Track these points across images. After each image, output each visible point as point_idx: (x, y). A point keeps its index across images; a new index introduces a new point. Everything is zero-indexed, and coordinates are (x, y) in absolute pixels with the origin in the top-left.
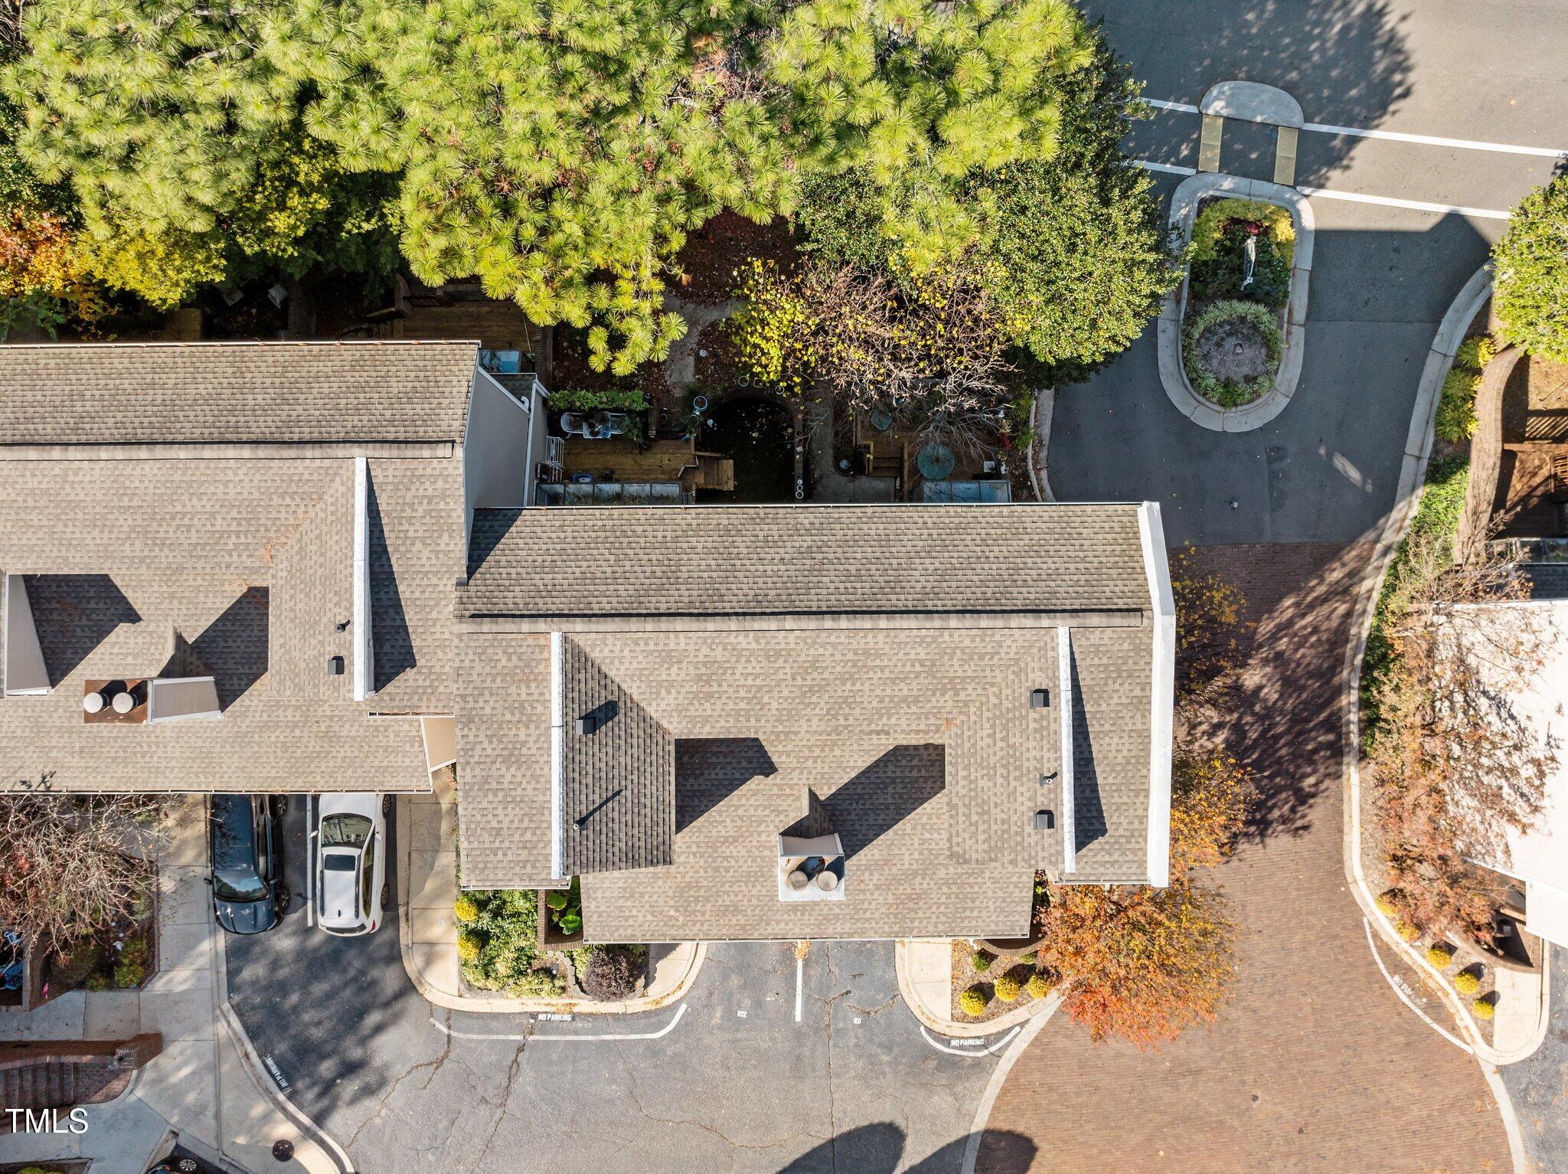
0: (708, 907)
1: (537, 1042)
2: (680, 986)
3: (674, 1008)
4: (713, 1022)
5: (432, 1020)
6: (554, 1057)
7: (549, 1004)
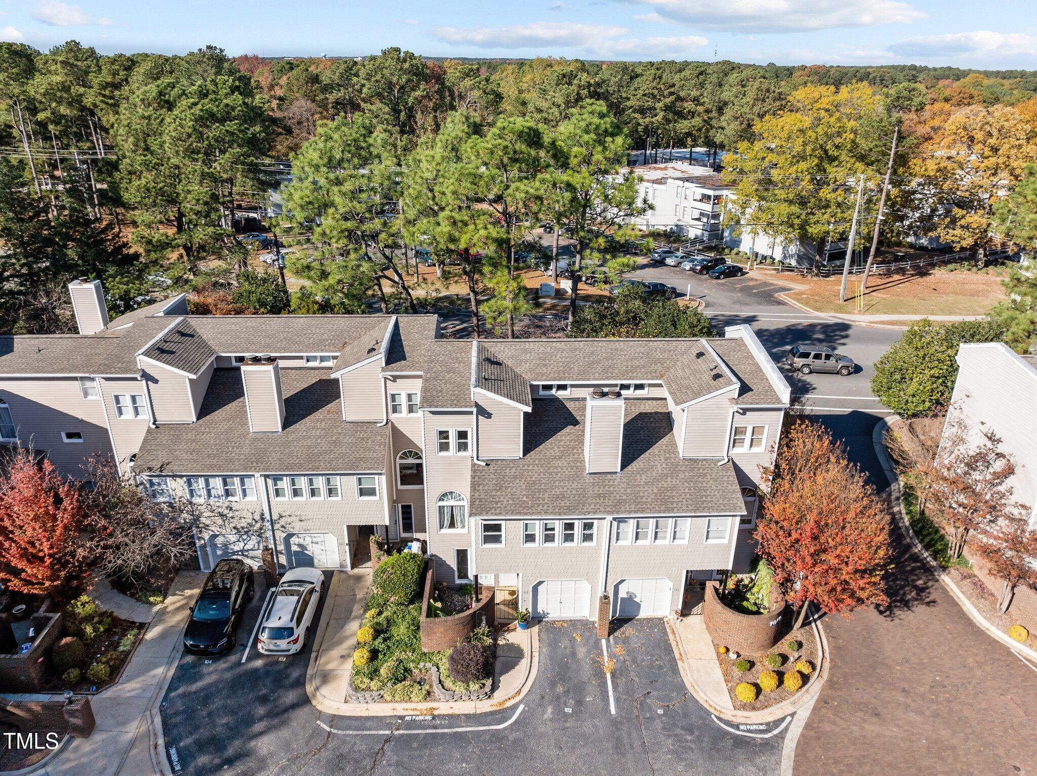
0: (547, 495)
1: (402, 735)
2: (519, 692)
3: (514, 708)
4: (546, 716)
5: (318, 722)
6: (415, 745)
7: (415, 709)
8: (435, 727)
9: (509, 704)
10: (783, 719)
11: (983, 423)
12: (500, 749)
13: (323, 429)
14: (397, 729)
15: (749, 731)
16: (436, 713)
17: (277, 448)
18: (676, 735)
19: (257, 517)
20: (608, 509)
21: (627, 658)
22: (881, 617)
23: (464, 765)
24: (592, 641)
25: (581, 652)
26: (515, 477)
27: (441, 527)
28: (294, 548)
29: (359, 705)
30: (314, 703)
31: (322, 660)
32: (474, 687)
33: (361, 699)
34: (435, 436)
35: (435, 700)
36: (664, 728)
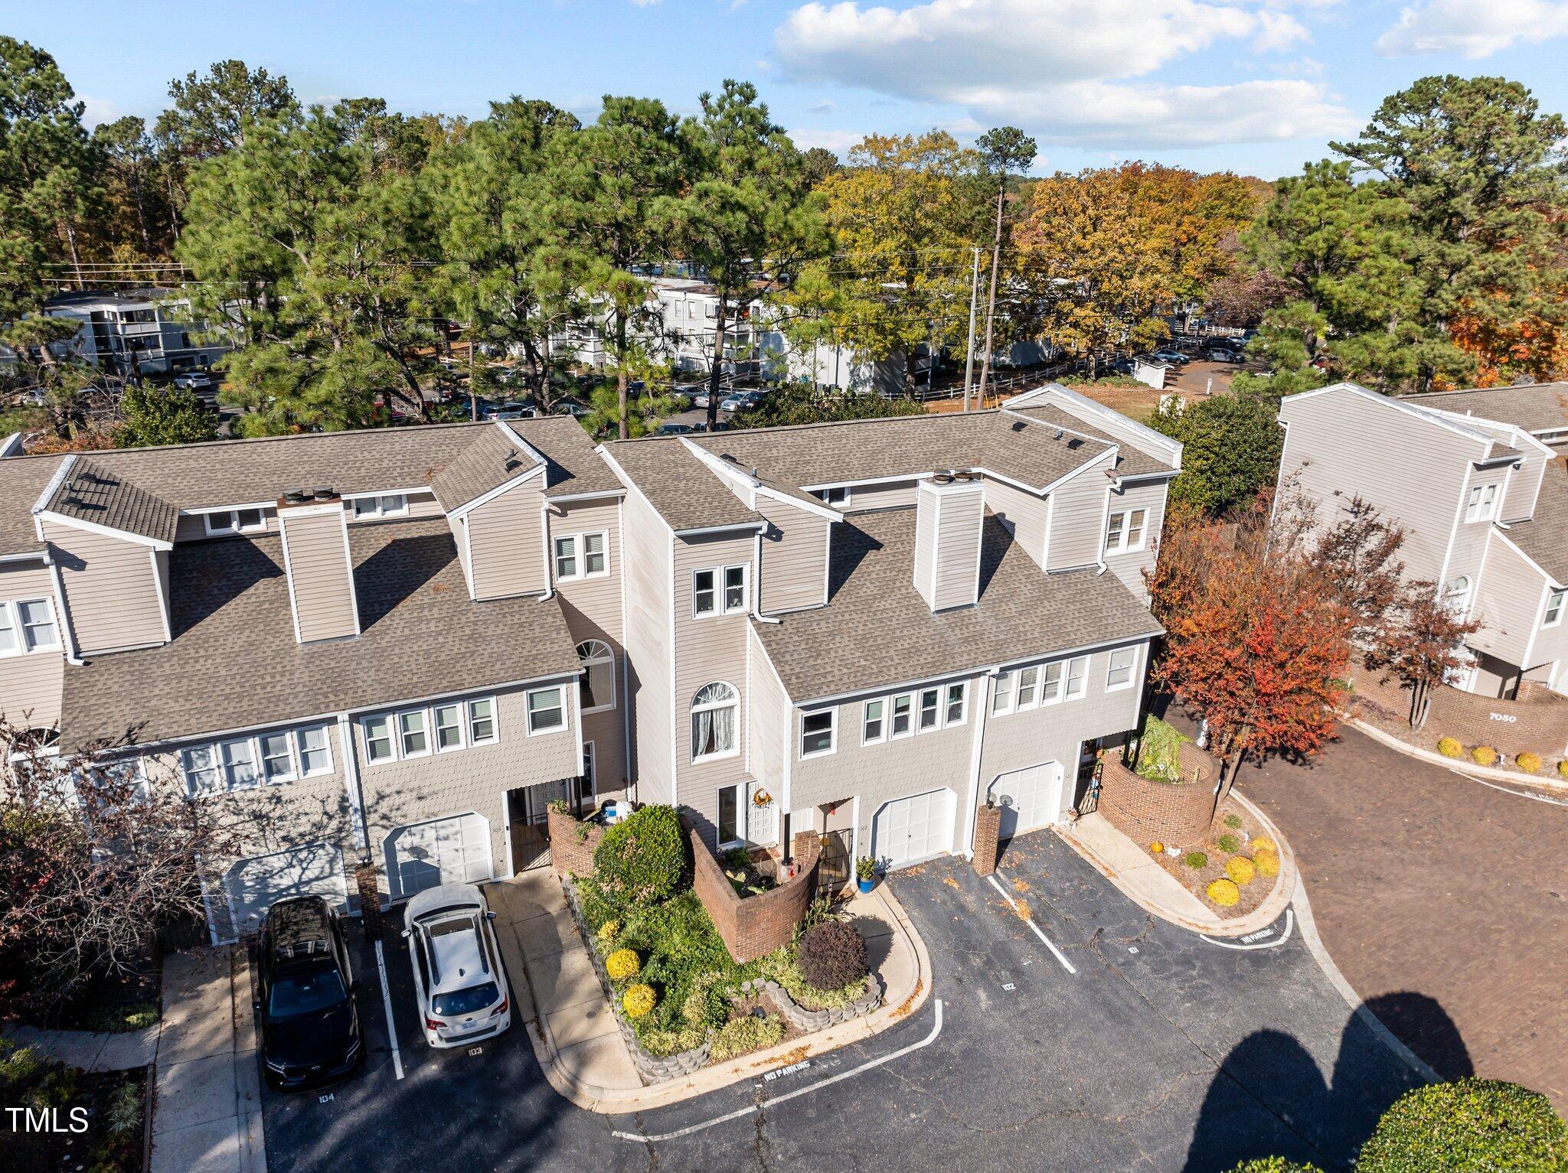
1: (780, 1105)
2: (920, 984)
3: (928, 1007)
4: (983, 1005)
5: (615, 1133)
6: (811, 1113)
7: (772, 1060)
8: (826, 1076)
9: (916, 1005)
10: (1283, 916)
11: (1337, 493)
12: (949, 1073)
13: (439, 620)
14: (765, 1100)
15: (1256, 942)
16: (810, 1053)
17: (365, 663)
18: (1176, 975)
19: (333, 807)
20: (990, 657)
21: (1039, 892)
22: (1296, 767)
23: (913, 1116)
24: (975, 883)
25: (970, 900)
26: (831, 634)
27: (695, 754)
28: (403, 857)
29: (672, 1082)
30: (583, 1103)
31: (553, 1030)
32: (855, 992)
33: (673, 1070)
34: (692, 582)
35: (798, 1035)
36: (1154, 971)
